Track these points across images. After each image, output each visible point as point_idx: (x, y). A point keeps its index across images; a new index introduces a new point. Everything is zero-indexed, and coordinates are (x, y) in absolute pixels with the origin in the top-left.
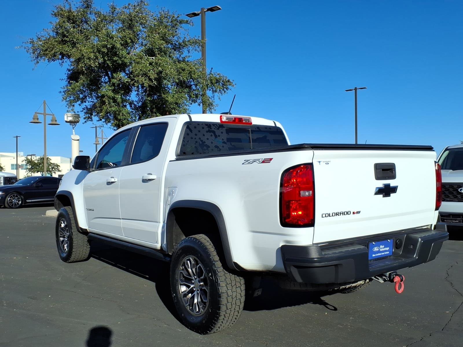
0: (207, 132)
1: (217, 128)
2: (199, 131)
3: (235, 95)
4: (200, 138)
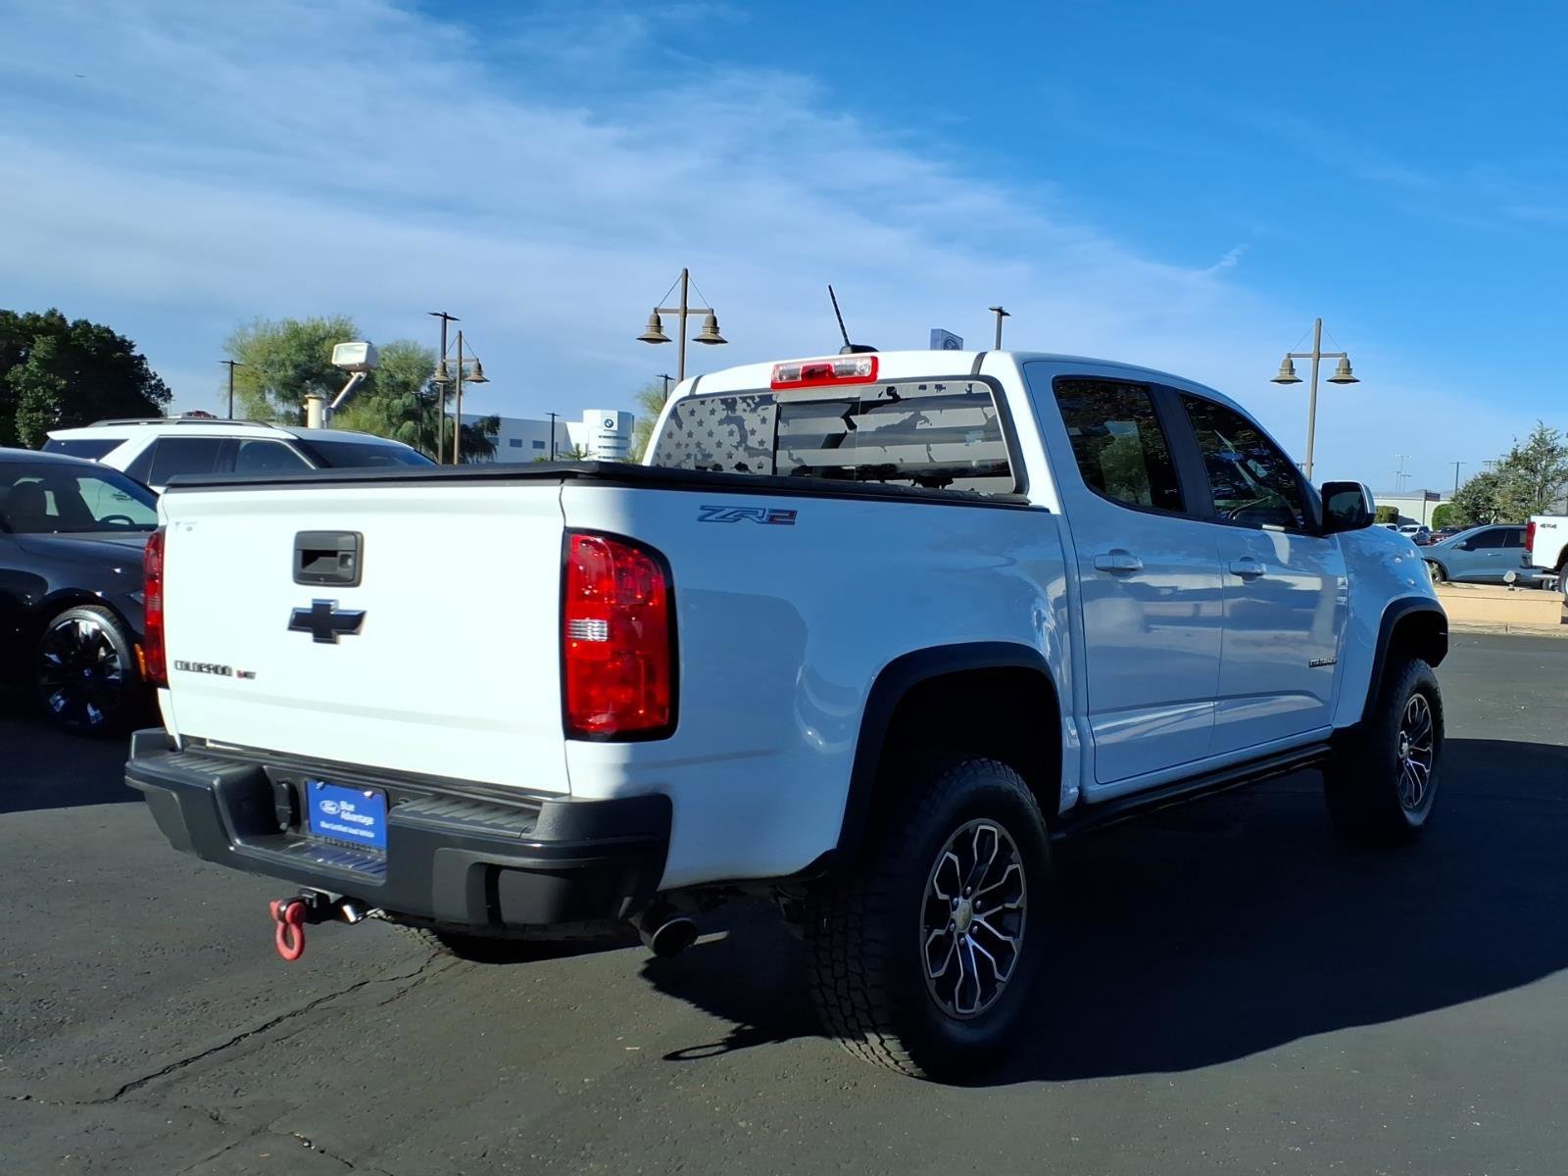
0: (721, 422)
1: (753, 406)
2: (700, 423)
3: (830, 287)
4: (698, 445)
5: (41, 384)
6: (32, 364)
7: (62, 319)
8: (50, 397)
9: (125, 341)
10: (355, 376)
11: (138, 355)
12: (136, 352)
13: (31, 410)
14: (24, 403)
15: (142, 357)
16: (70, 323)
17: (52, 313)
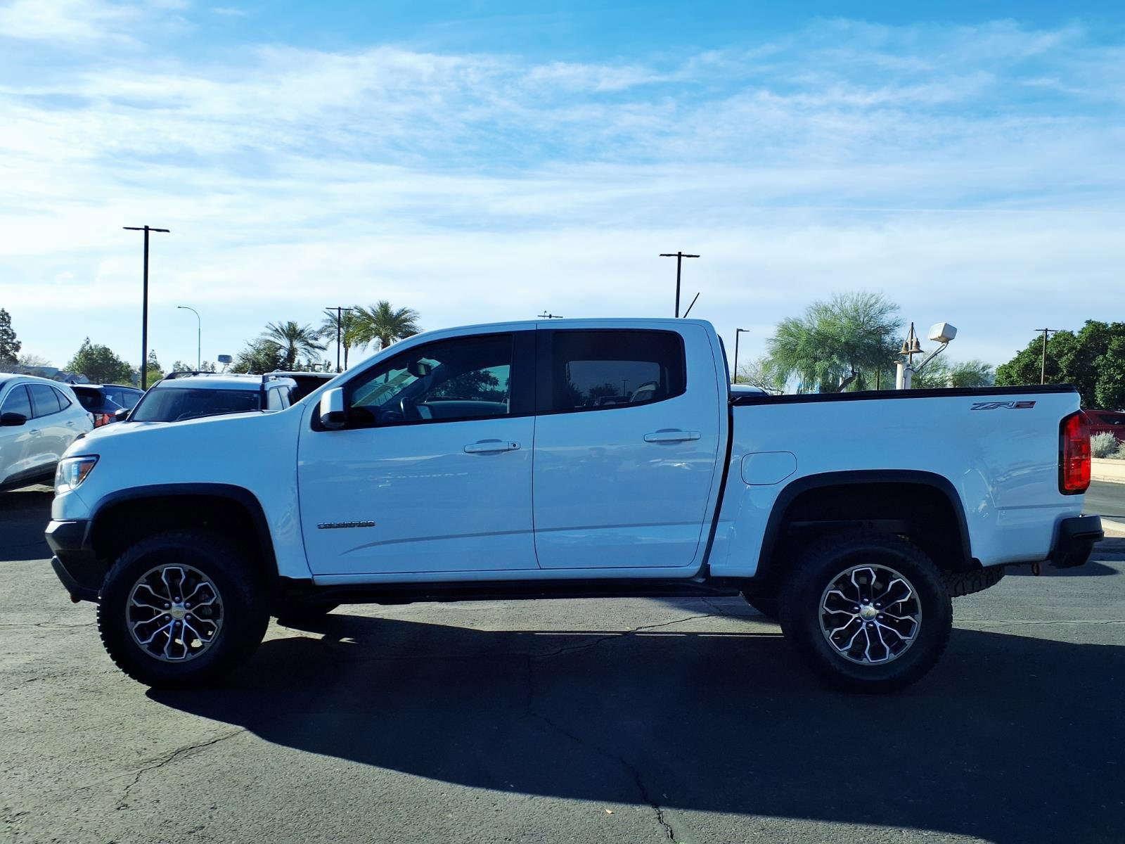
5: (1114, 366)
8: (1118, 374)
13: (1106, 383)
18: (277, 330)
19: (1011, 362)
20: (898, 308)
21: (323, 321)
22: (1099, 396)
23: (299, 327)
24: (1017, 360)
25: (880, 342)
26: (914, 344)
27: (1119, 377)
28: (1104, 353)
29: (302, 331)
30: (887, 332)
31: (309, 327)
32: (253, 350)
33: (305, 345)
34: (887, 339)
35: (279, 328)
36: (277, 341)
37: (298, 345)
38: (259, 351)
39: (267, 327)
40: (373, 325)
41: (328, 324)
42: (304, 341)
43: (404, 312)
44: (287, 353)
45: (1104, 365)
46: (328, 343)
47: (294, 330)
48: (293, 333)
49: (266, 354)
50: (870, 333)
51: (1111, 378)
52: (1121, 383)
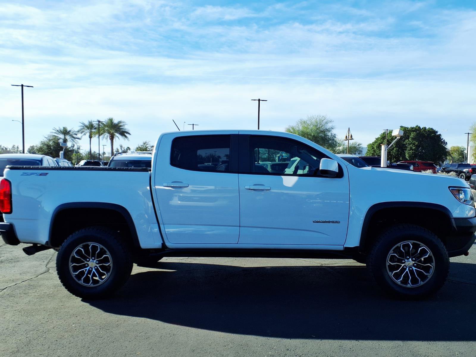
5: (412, 144)
6: (410, 139)
7: (419, 127)
8: (414, 147)
9: (435, 131)
10: (397, 138)
11: (439, 134)
12: (438, 133)
13: (409, 150)
14: (407, 149)
15: (440, 135)
16: (421, 128)
17: (417, 126)
18: (58, 131)
19: (373, 143)
20: (333, 121)
21: (79, 126)
22: (407, 155)
23: (68, 129)
24: (375, 142)
25: (325, 135)
26: (350, 136)
27: (414, 148)
28: (408, 139)
29: (70, 131)
30: (329, 131)
31: (73, 129)
32: (46, 140)
33: (72, 137)
34: (329, 134)
35: (59, 130)
36: (58, 136)
37: (68, 137)
38: (50, 140)
39: (53, 129)
40: (106, 128)
41: (82, 128)
42: (70, 135)
43: (120, 122)
44: (63, 141)
45: (408, 143)
46: (82, 136)
47: (66, 131)
48: (65, 132)
49: (54, 142)
50: (322, 131)
51: (411, 149)
52: (414, 150)
